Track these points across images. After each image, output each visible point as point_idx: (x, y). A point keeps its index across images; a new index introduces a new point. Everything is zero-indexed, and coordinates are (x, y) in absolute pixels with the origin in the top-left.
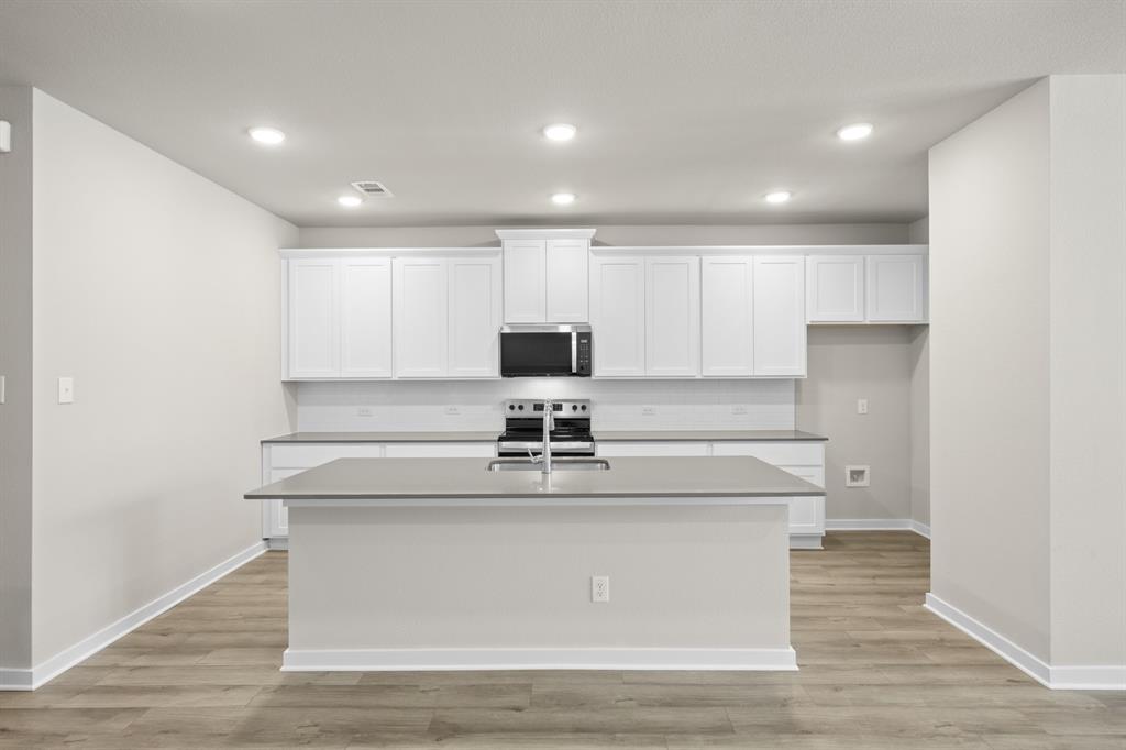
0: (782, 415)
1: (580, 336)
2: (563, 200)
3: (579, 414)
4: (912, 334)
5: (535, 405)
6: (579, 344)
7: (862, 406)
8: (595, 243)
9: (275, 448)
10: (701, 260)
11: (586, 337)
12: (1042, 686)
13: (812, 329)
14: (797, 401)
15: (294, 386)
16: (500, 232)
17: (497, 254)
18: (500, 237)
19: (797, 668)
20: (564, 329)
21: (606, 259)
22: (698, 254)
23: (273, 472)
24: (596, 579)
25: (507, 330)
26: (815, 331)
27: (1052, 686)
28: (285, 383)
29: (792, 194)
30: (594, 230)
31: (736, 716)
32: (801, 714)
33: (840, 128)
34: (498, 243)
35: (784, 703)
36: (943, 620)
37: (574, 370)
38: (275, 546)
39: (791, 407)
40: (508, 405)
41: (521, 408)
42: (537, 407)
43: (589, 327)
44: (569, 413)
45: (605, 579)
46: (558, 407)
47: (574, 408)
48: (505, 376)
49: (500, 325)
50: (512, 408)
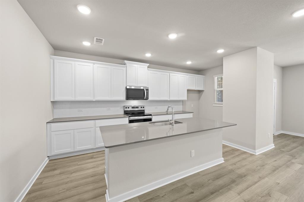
0: (180, 108)
3: (142, 109)
4: (200, 92)
5: (132, 107)
6: (146, 92)
7: (192, 105)
8: (148, 67)
9: (52, 124)
10: (170, 74)
11: (147, 90)
12: (254, 155)
13: (188, 90)
14: (183, 105)
15: (53, 103)
16: (126, 61)
17: (124, 67)
19: (224, 162)
20: (142, 88)
21: (151, 72)
22: (169, 73)
23: (52, 132)
24: (192, 151)
25: (128, 87)
26: (189, 91)
27: (257, 154)
28: (52, 102)
29: (192, 62)
30: (149, 64)
33: (218, 50)
34: (125, 64)
36: (227, 145)
37: (145, 98)
38: (51, 158)
39: (182, 106)
40: (125, 107)
41: (128, 108)
42: (133, 108)
43: (148, 88)
44: (140, 109)
45: (194, 151)
46: (137, 107)
47: (141, 107)
48: (127, 100)
49: (126, 86)
50: (126, 108)
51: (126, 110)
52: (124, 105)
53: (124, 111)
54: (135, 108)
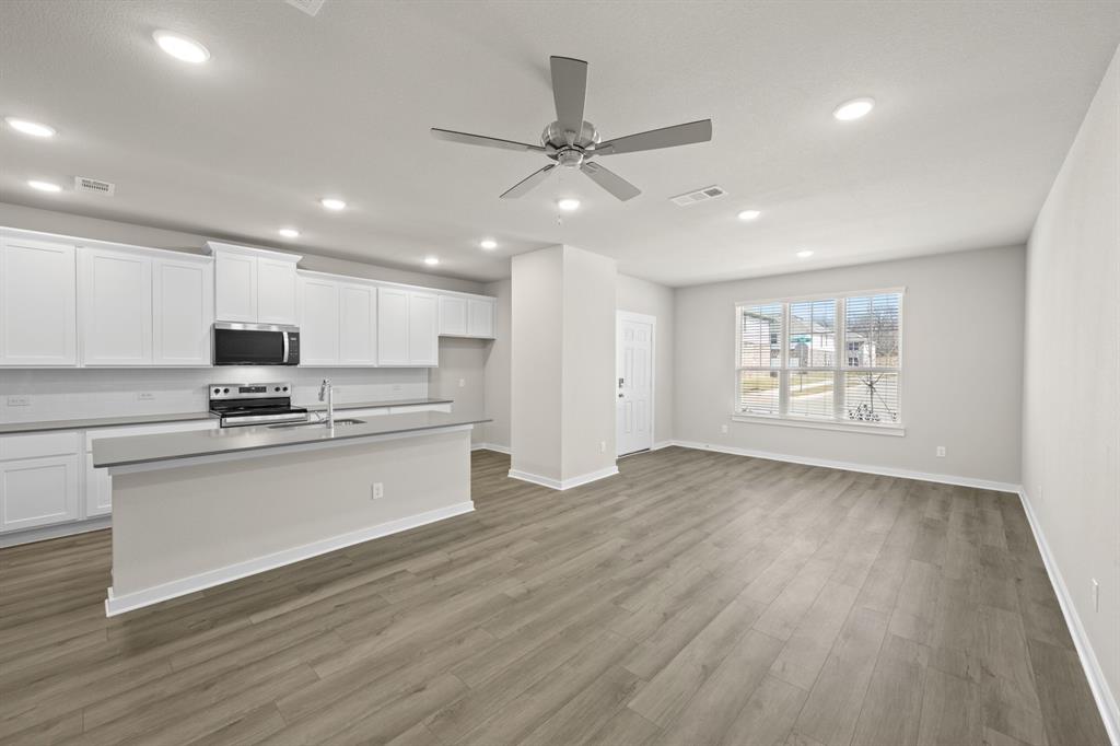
0: (420, 389)
1: (290, 335)
2: (289, 234)
3: (281, 394)
5: (240, 388)
6: (290, 341)
7: (462, 383)
8: (299, 267)
10: (380, 290)
11: (295, 336)
12: (558, 490)
13: (442, 339)
14: (429, 381)
16: (212, 244)
17: (207, 262)
18: (212, 247)
19: (475, 509)
20: (274, 329)
21: (310, 280)
22: (376, 285)
24: (375, 486)
25: (221, 326)
27: (563, 489)
30: (300, 257)
31: (462, 531)
32: (486, 523)
34: (209, 253)
35: (478, 521)
36: (516, 479)
37: (285, 360)
39: (427, 384)
40: (213, 389)
41: (226, 391)
42: (242, 390)
43: (298, 328)
44: (270, 393)
45: (381, 485)
46: (263, 389)
47: (277, 389)
48: (217, 364)
49: (212, 322)
50: (217, 391)
51: (214, 396)
52: (209, 381)
53: (211, 401)
54: (253, 391)
